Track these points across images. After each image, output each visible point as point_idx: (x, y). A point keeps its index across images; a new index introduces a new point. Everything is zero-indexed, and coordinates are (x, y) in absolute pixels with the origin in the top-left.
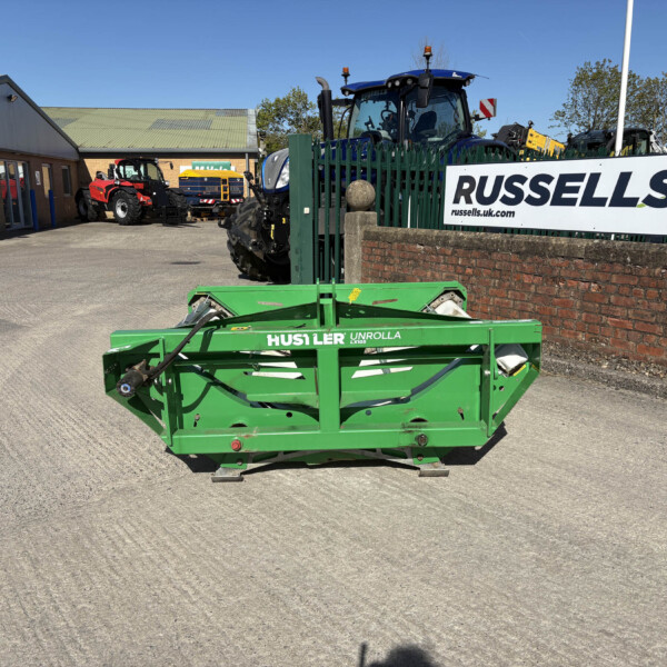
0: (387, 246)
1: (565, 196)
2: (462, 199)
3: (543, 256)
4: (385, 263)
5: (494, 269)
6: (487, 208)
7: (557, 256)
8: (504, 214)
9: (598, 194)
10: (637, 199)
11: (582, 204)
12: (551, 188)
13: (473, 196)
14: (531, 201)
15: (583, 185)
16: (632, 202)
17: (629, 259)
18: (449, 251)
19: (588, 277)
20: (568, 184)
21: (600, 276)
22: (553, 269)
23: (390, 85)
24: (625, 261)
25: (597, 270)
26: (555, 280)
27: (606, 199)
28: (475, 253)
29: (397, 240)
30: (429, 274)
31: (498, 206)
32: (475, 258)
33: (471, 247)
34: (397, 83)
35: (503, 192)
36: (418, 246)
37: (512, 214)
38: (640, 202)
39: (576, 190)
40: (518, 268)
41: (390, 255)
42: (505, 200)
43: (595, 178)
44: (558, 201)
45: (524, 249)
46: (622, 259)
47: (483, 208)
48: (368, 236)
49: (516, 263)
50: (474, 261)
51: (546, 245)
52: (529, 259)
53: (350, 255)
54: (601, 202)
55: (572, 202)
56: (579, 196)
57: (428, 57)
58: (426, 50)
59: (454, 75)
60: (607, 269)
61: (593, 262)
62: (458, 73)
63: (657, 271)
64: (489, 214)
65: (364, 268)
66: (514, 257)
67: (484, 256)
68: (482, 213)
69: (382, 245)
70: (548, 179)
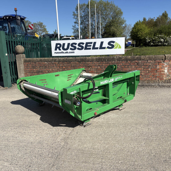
0: (34, 63)
1: (88, 47)
2: (58, 49)
3: (85, 62)
4: (34, 68)
5: (72, 66)
6: (66, 51)
7: (89, 61)
8: (71, 53)
9: (96, 47)
10: (105, 47)
11: (92, 49)
12: (84, 46)
13: (61, 48)
14: (78, 49)
15: (92, 45)
16: (104, 48)
17: (107, 60)
18: (57, 63)
19: (97, 65)
20: (88, 45)
21: (100, 65)
22: (88, 64)
23: (5, 18)
24: (106, 61)
25: (99, 63)
26: (89, 67)
27: (98, 48)
28: (65, 63)
29: (37, 61)
30: (51, 69)
31: (69, 51)
32: (66, 64)
33: (64, 61)
34: (7, 18)
35: (70, 47)
36: (46, 62)
37: (74, 52)
38: (106, 48)
39: (91, 46)
40: (79, 65)
41: (35, 66)
42: (71, 49)
43: (95, 43)
44: (86, 49)
45: (80, 60)
46: (105, 60)
47: (65, 51)
48: (25, 61)
49: (78, 64)
50: (65, 65)
51: (86, 59)
52: (81, 63)
53: (20, 67)
54: (97, 48)
55: (90, 49)
56: (92, 47)
57: (16, 11)
58: (15, 9)
59: (22, 17)
60: (102, 63)
61: (98, 62)
62: (23, 16)
63: (113, 62)
64: (67, 52)
65: (25, 70)
66: (77, 63)
67: (68, 63)
68: (64, 52)
69: (32, 63)
70: (83, 44)
